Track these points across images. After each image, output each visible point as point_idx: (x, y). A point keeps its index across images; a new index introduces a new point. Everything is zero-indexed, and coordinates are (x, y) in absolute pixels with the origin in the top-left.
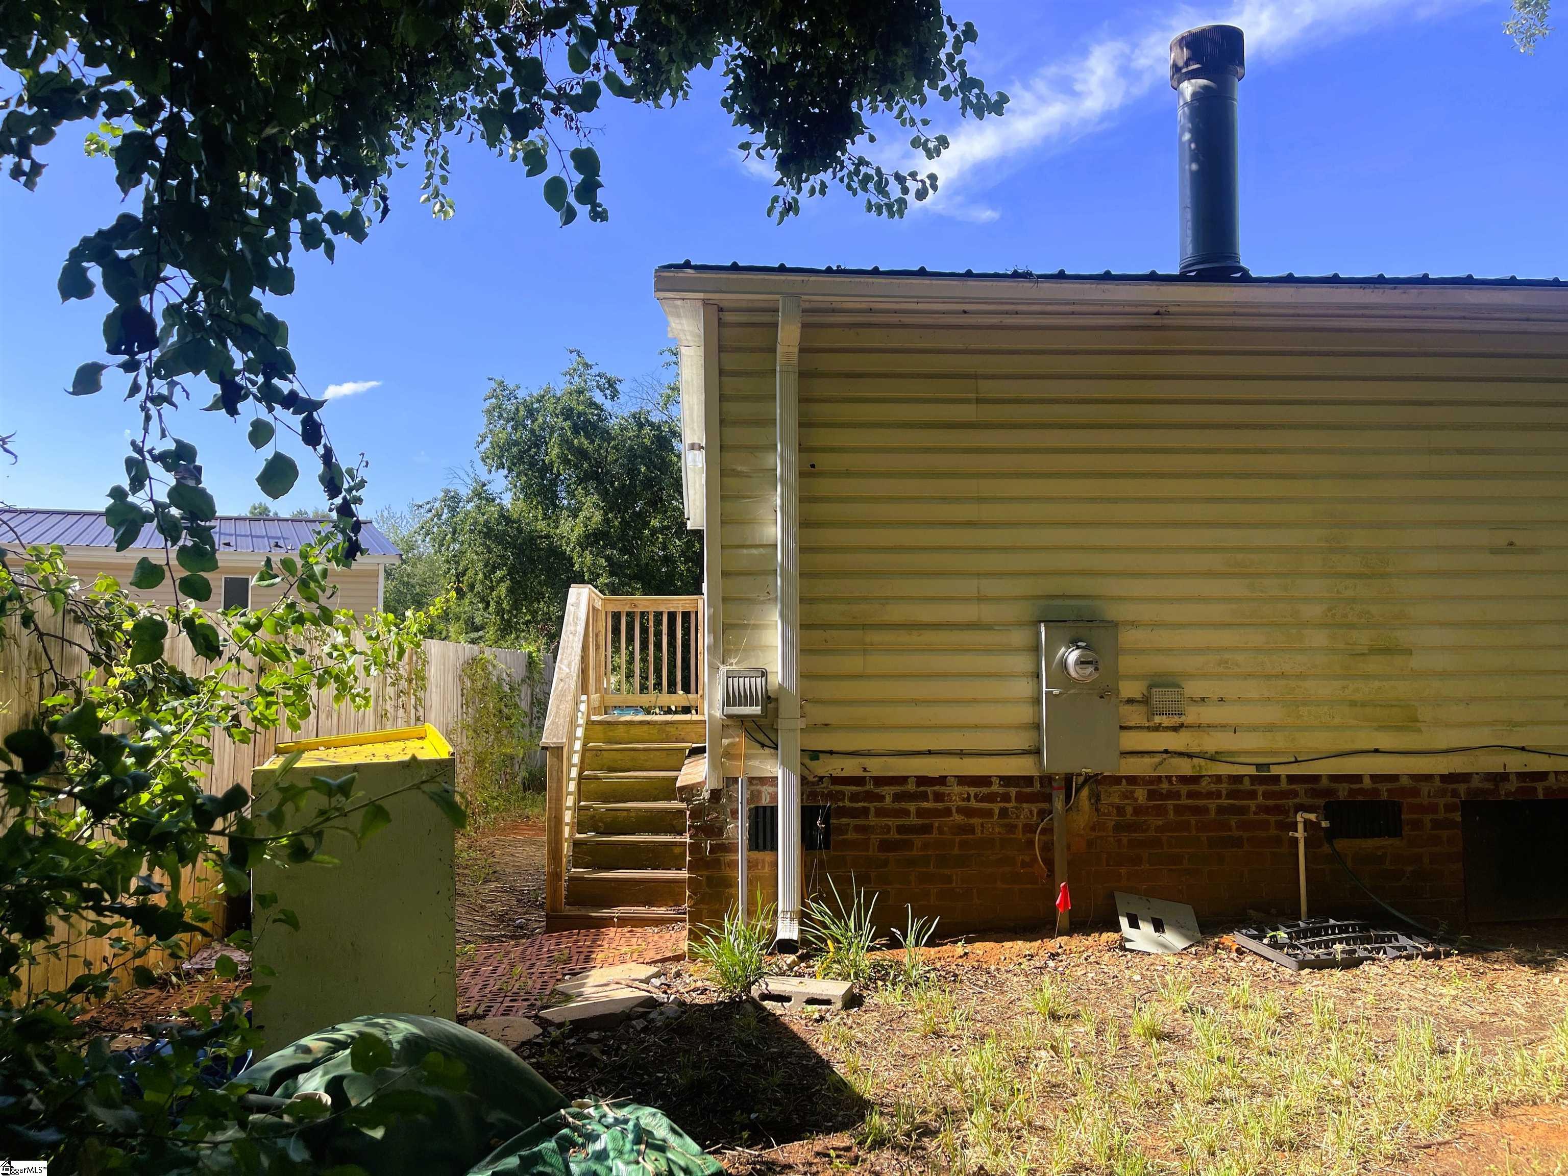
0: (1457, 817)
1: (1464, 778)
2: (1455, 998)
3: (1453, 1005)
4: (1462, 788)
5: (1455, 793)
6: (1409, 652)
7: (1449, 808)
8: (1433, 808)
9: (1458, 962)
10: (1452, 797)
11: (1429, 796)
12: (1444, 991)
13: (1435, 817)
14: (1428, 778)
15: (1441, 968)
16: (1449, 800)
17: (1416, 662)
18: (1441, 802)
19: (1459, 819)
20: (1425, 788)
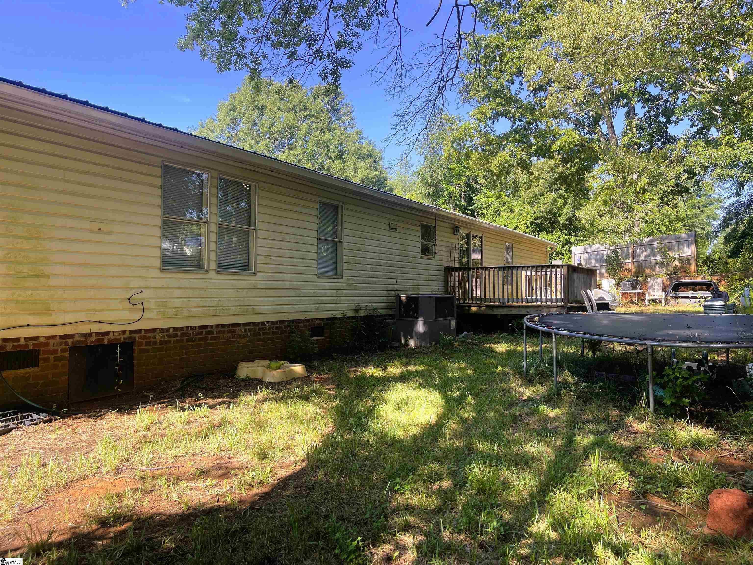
0: (67, 355)
1: (72, 336)
2: (55, 439)
3: (54, 443)
4: (70, 341)
5: (66, 344)
6: (49, 277)
7: (63, 351)
8: (55, 351)
9: (60, 422)
10: (65, 345)
11: (54, 346)
12: (51, 436)
13: (56, 355)
14: (53, 337)
15: (51, 426)
16: (63, 347)
17: (53, 282)
18: (59, 348)
19: (68, 356)
20: (52, 342)
